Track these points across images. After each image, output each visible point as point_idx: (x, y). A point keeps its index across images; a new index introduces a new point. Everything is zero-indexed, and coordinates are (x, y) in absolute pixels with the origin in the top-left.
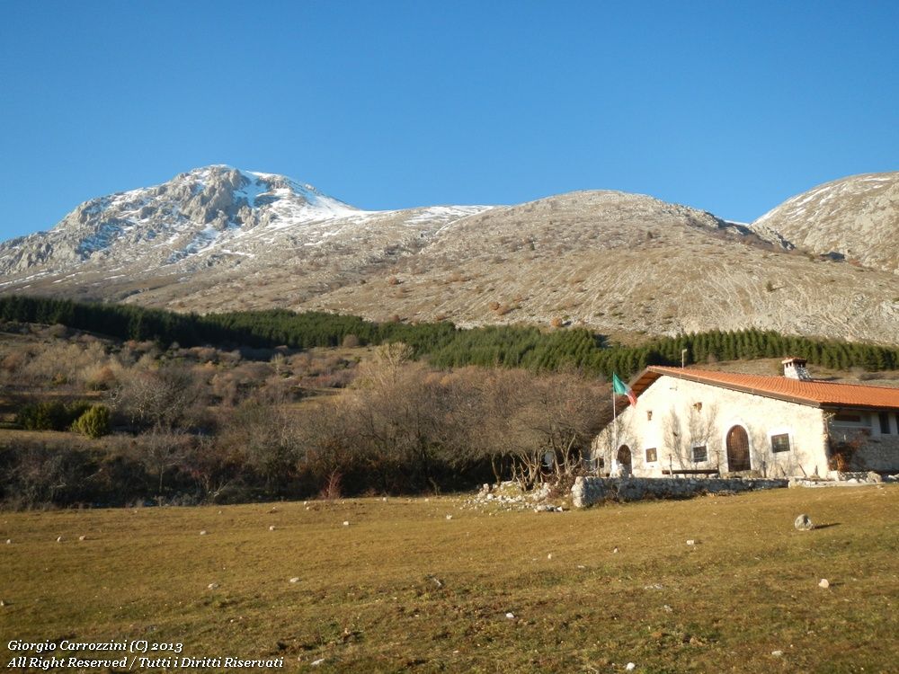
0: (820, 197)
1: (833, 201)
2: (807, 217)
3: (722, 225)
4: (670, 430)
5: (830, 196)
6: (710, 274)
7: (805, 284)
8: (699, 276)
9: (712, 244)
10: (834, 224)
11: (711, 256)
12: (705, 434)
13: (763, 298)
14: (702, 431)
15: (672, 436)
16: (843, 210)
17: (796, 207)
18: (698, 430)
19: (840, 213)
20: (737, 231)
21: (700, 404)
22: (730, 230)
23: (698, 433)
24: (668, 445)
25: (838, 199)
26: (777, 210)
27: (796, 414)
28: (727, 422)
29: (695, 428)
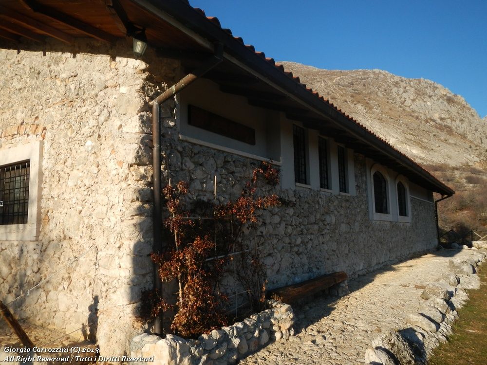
27: (62, 90)
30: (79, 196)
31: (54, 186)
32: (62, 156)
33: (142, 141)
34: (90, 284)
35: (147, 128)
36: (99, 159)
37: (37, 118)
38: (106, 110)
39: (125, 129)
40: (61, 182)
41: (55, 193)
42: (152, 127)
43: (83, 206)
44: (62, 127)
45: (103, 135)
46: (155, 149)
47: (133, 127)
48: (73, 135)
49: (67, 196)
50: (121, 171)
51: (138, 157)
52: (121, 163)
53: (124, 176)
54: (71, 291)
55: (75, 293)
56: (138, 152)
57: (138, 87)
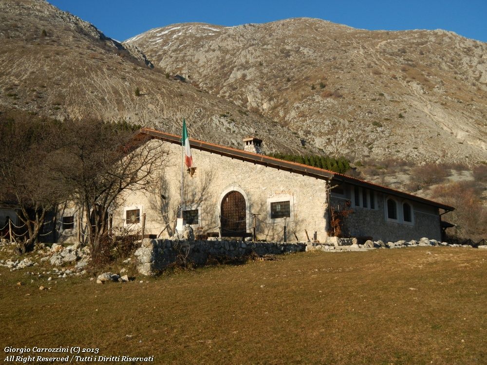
0: (173, 32)
1: (182, 38)
2: (163, 45)
3: (103, 38)
5: (180, 34)
6: (93, 75)
7: (162, 94)
8: (84, 75)
9: (95, 51)
10: (181, 55)
11: (94, 60)
12: (197, 198)
13: (132, 100)
14: (194, 195)
15: (159, 199)
16: (187, 46)
17: (156, 37)
18: (191, 194)
19: (185, 47)
20: (114, 45)
21: (194, 169)
22: (108, 43)
23: (189, 197)
24: (154, 207)
25: (185, 37)
26: (142, 36)
27: (299, 184)
28: (224, 188)
29: (186, 192)
31: (299, 208)
32: (301, 201)
33: (326, 198)
35: (327, 195)
36: (314, 202)
37: (289, 190)
38: (315, 191)
39: (321, 195)
40: (301, 207)
44: (300, 193)
45: (315, 196)
46: (329, 200)
48: (305, 195)
49: (304, 210)
50: (321, 204)
51: (325, 202)
53: (322, 206)
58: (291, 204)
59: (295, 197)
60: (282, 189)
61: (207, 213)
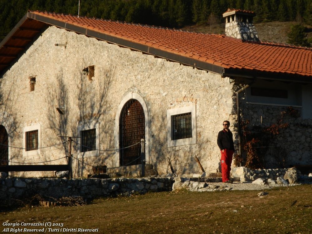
4: (56, 104)
12: (96, 111)
14: (92, 107)
15: (57, 113)
18: (88, 105)
21: (92, 68)
23: (88, 110)
24: (52, 127)
27: (203, 85)
28: (122, 94)
29: (85, 103)
30: (213, 126)
31: (202, 123)
32: (205, 111)
33: (234, 107)
34: (218, 156)
35: (235, 102)
36: (219, 113)
37: (192, 95)
38: (221, 95)
39: (228, 102)
40: (205, 121)
41: (203, 125)
42: (236, 101)
43: (214, 129)
44: (204, 100)
45: (220, 104)
46: (238, 109)
47: (230, 102)
48: (209, 103)
49: (208, 126)
50: (227, 117)
51: (232, 112)
52: (227, 114)
53: (228, 118)
54: (211, 159)
55: (213, 160)
56: (232, 110)
57: (231, 88)
58: (193, 116)
59: (198, 107)
60: (184, 93)
61: (106, 133)
